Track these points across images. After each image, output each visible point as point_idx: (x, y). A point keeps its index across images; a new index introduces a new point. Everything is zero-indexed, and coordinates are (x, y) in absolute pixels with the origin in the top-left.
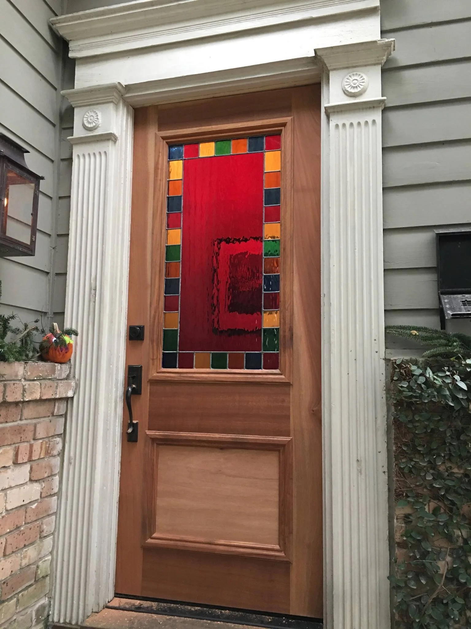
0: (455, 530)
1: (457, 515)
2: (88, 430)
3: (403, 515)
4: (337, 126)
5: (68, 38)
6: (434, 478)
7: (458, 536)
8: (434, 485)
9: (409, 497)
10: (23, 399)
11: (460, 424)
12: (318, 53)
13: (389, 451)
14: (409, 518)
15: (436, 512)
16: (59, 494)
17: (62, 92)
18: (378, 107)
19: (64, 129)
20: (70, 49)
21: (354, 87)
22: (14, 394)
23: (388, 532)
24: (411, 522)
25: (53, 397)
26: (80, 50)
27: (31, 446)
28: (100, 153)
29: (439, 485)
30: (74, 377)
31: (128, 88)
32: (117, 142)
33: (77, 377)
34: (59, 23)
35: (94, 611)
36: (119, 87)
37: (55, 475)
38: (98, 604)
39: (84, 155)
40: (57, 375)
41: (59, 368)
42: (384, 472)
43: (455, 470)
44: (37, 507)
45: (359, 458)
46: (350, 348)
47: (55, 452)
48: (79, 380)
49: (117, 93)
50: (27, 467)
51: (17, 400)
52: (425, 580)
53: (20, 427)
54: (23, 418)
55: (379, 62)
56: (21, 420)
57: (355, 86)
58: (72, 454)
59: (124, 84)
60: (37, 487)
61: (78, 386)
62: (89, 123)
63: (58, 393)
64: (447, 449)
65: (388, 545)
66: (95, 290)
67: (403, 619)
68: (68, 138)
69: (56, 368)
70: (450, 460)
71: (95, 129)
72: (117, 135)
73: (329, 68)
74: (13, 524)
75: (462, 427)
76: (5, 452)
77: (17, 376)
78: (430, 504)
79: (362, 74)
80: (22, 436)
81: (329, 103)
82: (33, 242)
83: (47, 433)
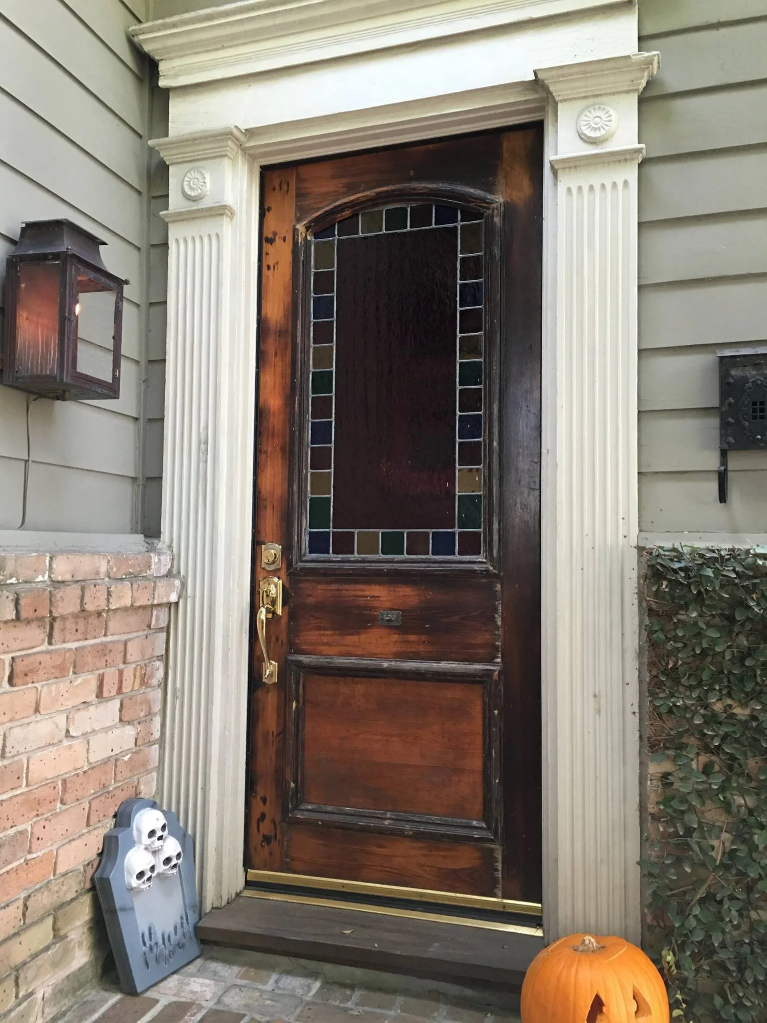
0: (735, 797)
1: (739, 775)
2: (201, 650)
3: (661, 775)
4: (569, 190)
5: (157, 58)
6: (705, 722)
7: (740, 806)
8: (705, 731)
9: (668, 748)
10: (108, 606)
11: (745, 642)
12: (540, 76)
13: (640, 682)
14: (668, 779)
15: (707, 770)
16: (161, 741)
17: (150, 142)
18: (632, 159)
19: (155, 197)
20: (161, 73)
21: (595, 129)
22: (96, 600)
23: (638, 798)
24: (672, 784)
25: (149, 603)
26: (176, 76)
27: (121, 673)
28: (209, 236)
29: (712, 731)
30: (179, 572)
31: (250, 133)
32: (235, 217)
33: (182, 573)
34: (143, 33)
35: (214, 906)
36: (235, 131)
37: (155, 714)
38: (221, 897)
39: (185, 241)
40: (153, 571)
41: (157, 560)
42: (634, 713)
43: (737, 711)
44: (131, 759)
45: (597, 693)
46: (586, 531)
47: (154, 682)
48: (185, 577)
49: (233, 141)
50: (117, 703)
51: (100, 609)
52: (690, 868)
53: (104, 645)
54: (109, 633)
55: (635, 88)
56: (105, 635)
57: (597, 126)
58: (178, 685)
59: (243, 127)
60: (130, 732)
61: (184, 585)
62: (192, 189)
63: (156, 596)
64: (725, 680)
65: (638, 817)
66: (206, 443)
67: (658, 922)
68: (161, 213)
69: (153, 560)
70: (729, 695)
71: (202, 198)
72: (234, 208)
73: (557, 99)
74: (98, 782)
75: (749, 648)
76: (85, 682)
77: (97, 573)
78: (700, 758)
79: (608, 108)
80: (107, 658)
81: (557, 154)
82: (116, 379)
83: (143, 655)
